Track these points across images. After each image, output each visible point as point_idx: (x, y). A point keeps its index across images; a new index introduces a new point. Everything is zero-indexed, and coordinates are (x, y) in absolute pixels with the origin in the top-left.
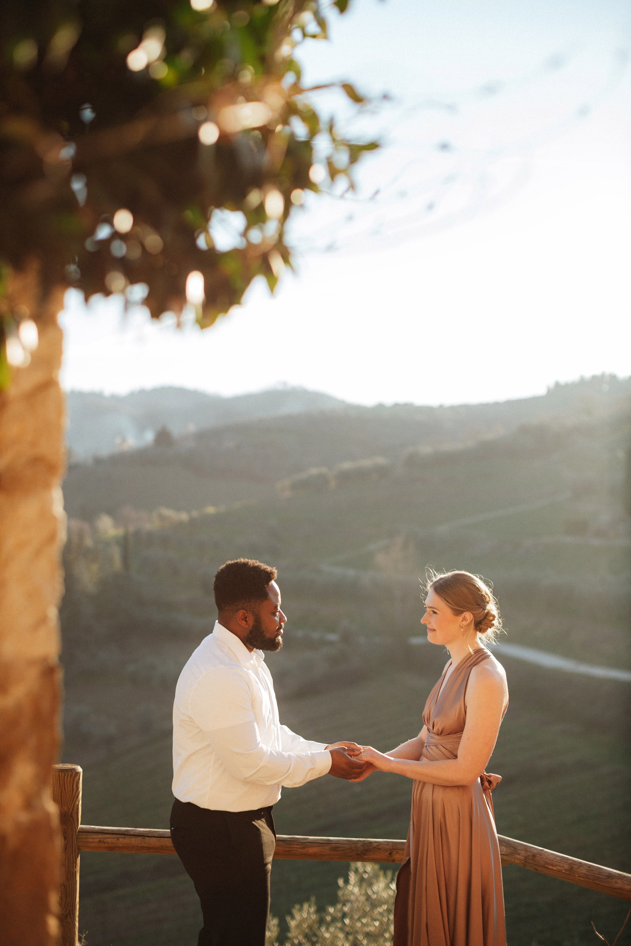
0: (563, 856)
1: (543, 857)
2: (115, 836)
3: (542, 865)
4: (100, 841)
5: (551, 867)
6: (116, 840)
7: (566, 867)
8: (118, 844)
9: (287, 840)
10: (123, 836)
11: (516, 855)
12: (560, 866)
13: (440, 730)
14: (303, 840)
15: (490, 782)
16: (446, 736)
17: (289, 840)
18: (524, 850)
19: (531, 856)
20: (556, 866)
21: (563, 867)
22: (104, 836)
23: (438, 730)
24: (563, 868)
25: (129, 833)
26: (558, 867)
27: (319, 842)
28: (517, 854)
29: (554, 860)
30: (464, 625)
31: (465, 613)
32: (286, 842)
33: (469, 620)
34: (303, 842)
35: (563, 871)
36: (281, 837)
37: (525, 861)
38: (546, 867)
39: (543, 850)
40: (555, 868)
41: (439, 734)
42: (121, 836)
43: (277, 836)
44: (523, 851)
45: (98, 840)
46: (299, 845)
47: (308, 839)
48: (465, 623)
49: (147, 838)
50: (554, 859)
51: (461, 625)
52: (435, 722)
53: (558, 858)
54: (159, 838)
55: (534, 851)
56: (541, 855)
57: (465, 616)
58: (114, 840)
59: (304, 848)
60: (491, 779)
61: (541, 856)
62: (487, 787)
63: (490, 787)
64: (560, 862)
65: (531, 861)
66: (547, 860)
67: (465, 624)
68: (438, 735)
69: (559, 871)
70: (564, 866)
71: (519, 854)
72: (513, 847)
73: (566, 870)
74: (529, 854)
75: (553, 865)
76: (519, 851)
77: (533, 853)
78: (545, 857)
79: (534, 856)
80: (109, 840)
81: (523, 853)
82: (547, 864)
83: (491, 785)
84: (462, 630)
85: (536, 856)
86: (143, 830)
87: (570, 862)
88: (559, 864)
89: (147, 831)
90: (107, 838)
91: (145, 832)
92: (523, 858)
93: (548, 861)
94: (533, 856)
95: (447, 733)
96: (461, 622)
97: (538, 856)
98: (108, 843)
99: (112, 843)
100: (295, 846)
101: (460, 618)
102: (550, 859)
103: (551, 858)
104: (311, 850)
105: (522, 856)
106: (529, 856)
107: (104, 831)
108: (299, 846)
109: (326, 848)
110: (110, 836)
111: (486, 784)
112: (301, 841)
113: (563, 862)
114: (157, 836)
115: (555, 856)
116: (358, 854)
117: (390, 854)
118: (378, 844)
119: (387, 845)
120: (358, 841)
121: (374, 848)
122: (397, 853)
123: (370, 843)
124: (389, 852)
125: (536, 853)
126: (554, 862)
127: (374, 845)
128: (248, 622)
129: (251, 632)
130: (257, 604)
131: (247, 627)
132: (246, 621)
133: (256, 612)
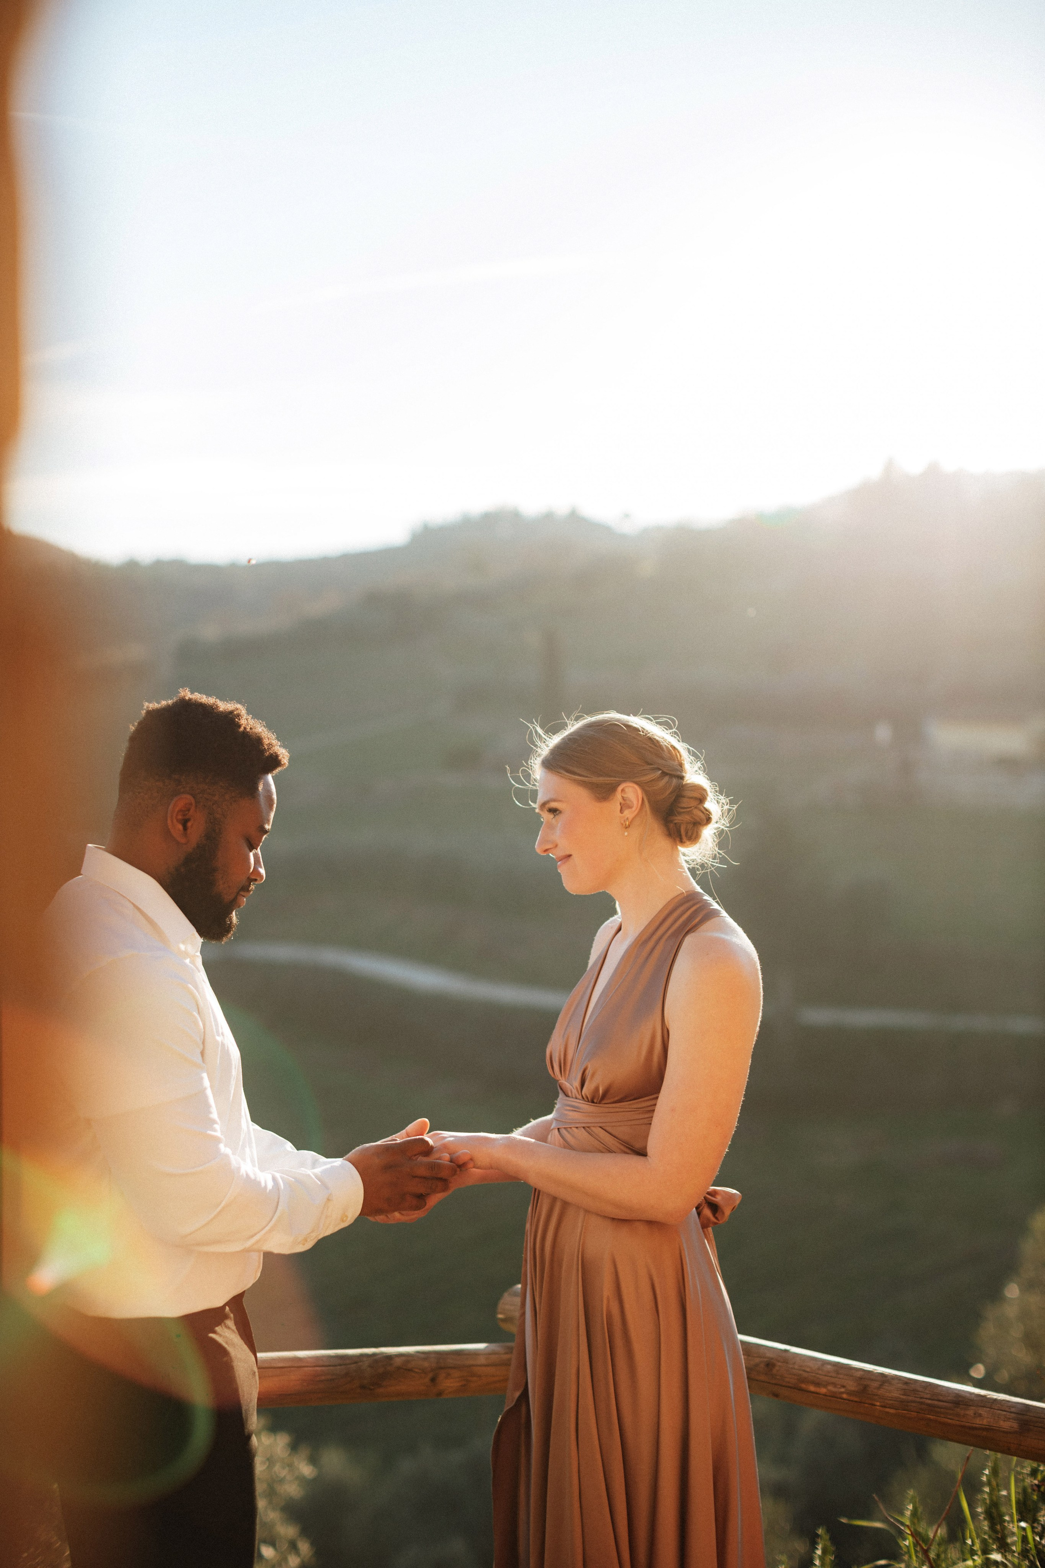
0: (839, 1363)
1: (790, 1366)
3: (790, 1385)
5: (812, 1388)
7: (852, 1386)
12: (835, 1385)
13: (601, 1092)
15: (715, 1208)
16: (614, 1105)
19: (762, 1365)
20: (825, 1386)
21: (844, 1387)
23: (597, 1089)
24: (843, 1390)
26: (830, 1388)
29: (820, 1372)
30: (629, 821)
31: (620, 788)
33: (635, 804)
35: (845, 1396)
39: (786, 1351)
40: (823, 1390)
41: (595, 1101)
48: (629, 814)
50: (819, 1369)
51: (623, 822)
52: (587, 1072)
55: (769, 1355)
56: (786, 1361)
57: (624, 795)
60: (718, 1199)
61: (787, 1363)
62: (708, 1220)
63: (716, 1218)
64: (834, 1375)
65: (762, 1378)
67: (630, 816)
68: (593, 1102)
69: (834, 1396)
70: (845, 1384)
73: (850, 1393)
74: (757, 1360)
75: (817, 1384)
77: (766, 1360)
78: (796, 1367)
79: (770, 1365)
82: (803, 1381)
83: (717, 1215)
84: (627, 833)
85: (774, 1365)
87: (858, 1374)
88: (833, 1380)
93: (805, 1375)
94: (768, 1365)
95: (616, 1099)
96: (621, 815)
101: (615, 805)
102: (808, 1370)
106: (757, 1365)
111: (707, 1212)
113: (841, 1376)
115: (820, 1363)
116: (363, 1387)
117: (433, 1380)
118: (404, 1358)
119: (425, 1359)
120: (362, 1356)
121: (399, 1368)
122: (448, 1376)
123: (389, 1358)
124: (430, 1375)
125: (772, 1359)
126: (821, 1377)
127: (398, 1362)
128: (189, 831)
129: (188, 860)
130: (227, 797)
131: (183, 841)
132: (185, 828)
133: (218, 816)
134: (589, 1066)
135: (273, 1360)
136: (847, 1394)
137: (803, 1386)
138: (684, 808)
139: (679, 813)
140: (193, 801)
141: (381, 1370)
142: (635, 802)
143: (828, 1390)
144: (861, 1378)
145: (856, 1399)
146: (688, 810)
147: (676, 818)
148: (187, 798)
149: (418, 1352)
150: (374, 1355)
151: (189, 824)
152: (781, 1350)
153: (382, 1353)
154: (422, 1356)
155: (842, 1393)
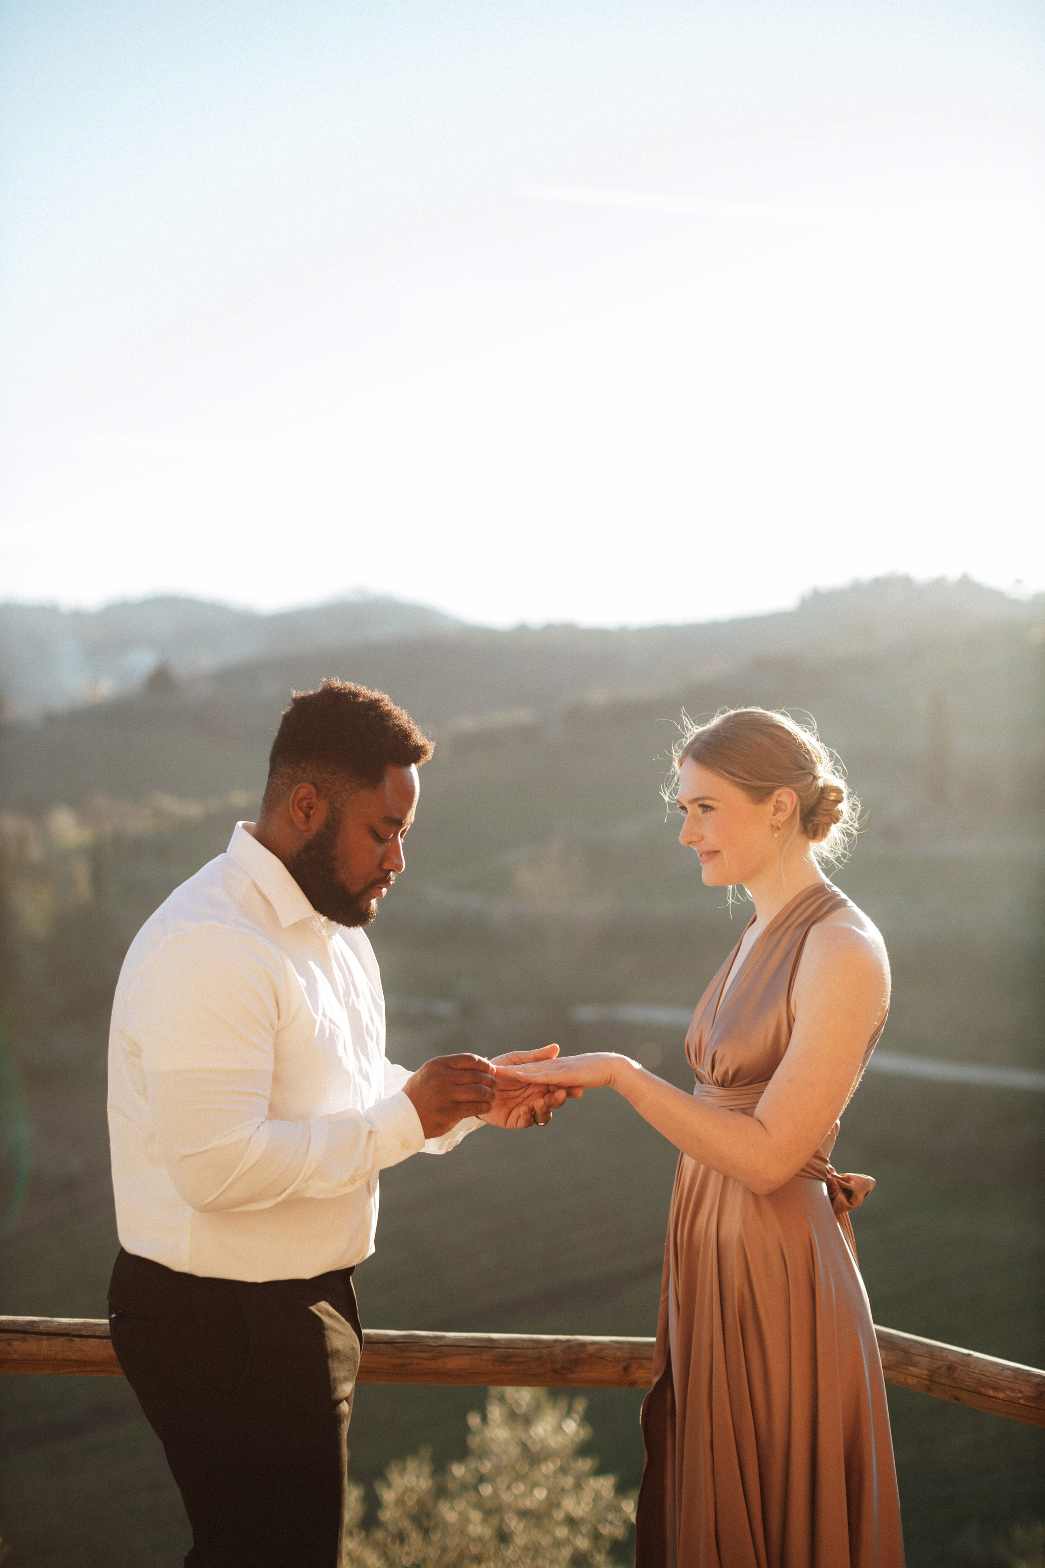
0: (1019, 1368)
1: (972, 1370)
3: (971, 1389)
5: (991, 1393)
9: (397, 1341)
12: (1013, 1390)
13: (730, 1073)
15: (849, 1193)
16: (742, 1088)
17: (401, 1341)
18: (926, 1355)
19: (943, 1369)
20: (1003, 1391)
21: (1021, 1392)
23: (726, 1072)
24: (1020, 1395)
26: (1008, 1392)
27: (469, 1345)
29: (999, 1377)
30: (779, 821)
31: (777, 792)
32: (396, 1345)
33: (789, 807)
35: (1022, 1401)
36: (385, 1335)
37: (931, 1380)
38: (981, 1394)
39: (969, 1355)
40: (1001, 1395)
41: (725, 1085)
44: (925, 1359)
46: (424, 1352)
48: (781, 817)
50: (998, 1374)
51: (774, 823)
52: (717, 1055)
53: (1009, 1372)
55: (952, 1358)
56: (967, 1365)
57: (779, 799)
59: (434, 1358)
60: (852, 1184)
61: (969, 1367)
62: (843, 1205)
63: (851, 1203)
64: (1013, 1380)
65: (944, 1381)
66: (981, 1376)
67: (782, 819)
68: (723, 1086)
69: (1011, 1401)
70: (1022, 1390)
71: (916, 1365)
72: (902, 1350)
73: (1027, 1399)
74: (940, 1363)
75: (995, 1389)
76: (916, 1358)
77: (948, 1363)
78: (976, 1371)
79: (951, 1368)
81: (925, 1361)
82: (985, 1385)
83: (851, 1200)
84: (776, 835)
85: (955, 1369)
87: (1037, 1380)
88: (1012, 1385)
93: (985, 1379)
94: (949, 1368)
95: (746, 1081)
96: (773, 817)
97: (961, 1368)
100: (416, 1355)
101: (769, 807)
102: (988, 1374)
104: (454, 1363)
105: (923, 1370)
106: (939, 1368)
108: (424, 1355)
111: (841, 1197)
112: (429, 1344)
113: (1019, 1382)
115: (1000, 1368)
116: (555, 1371)
117: (626, 1369)
118: (596, 1347)
119: (618, 1349)
120: (556, 1341)
121: (591, 1355)
122: (641, 1366)
123: (583, 1345)
124: (623, 1365)
125: (954, 1362)
126: (999, 1381)
127: (591, 1349)
128: (310, 820)
129: (309, 846)
130: (348, 787)
131: (305, 828)
132: (308, 816)
133: (338, 805)
134: (719, 1051)
135: (467, 1339)
136: (1025, 1400)
137: (982, 1390)
138: (825, 810)
140: (314, 790)
141: (573, 1357)
143: (1006, 1395)
144: (1038, 1384)
145: (1033, 1405)
148: (306, 789)
149: (612, 1342)
150: (568, 1341)
151: (311, 813)
152: (964, 1354)
153: (575, 1340)
154: (617, 1345)
155: (1020, 1398)
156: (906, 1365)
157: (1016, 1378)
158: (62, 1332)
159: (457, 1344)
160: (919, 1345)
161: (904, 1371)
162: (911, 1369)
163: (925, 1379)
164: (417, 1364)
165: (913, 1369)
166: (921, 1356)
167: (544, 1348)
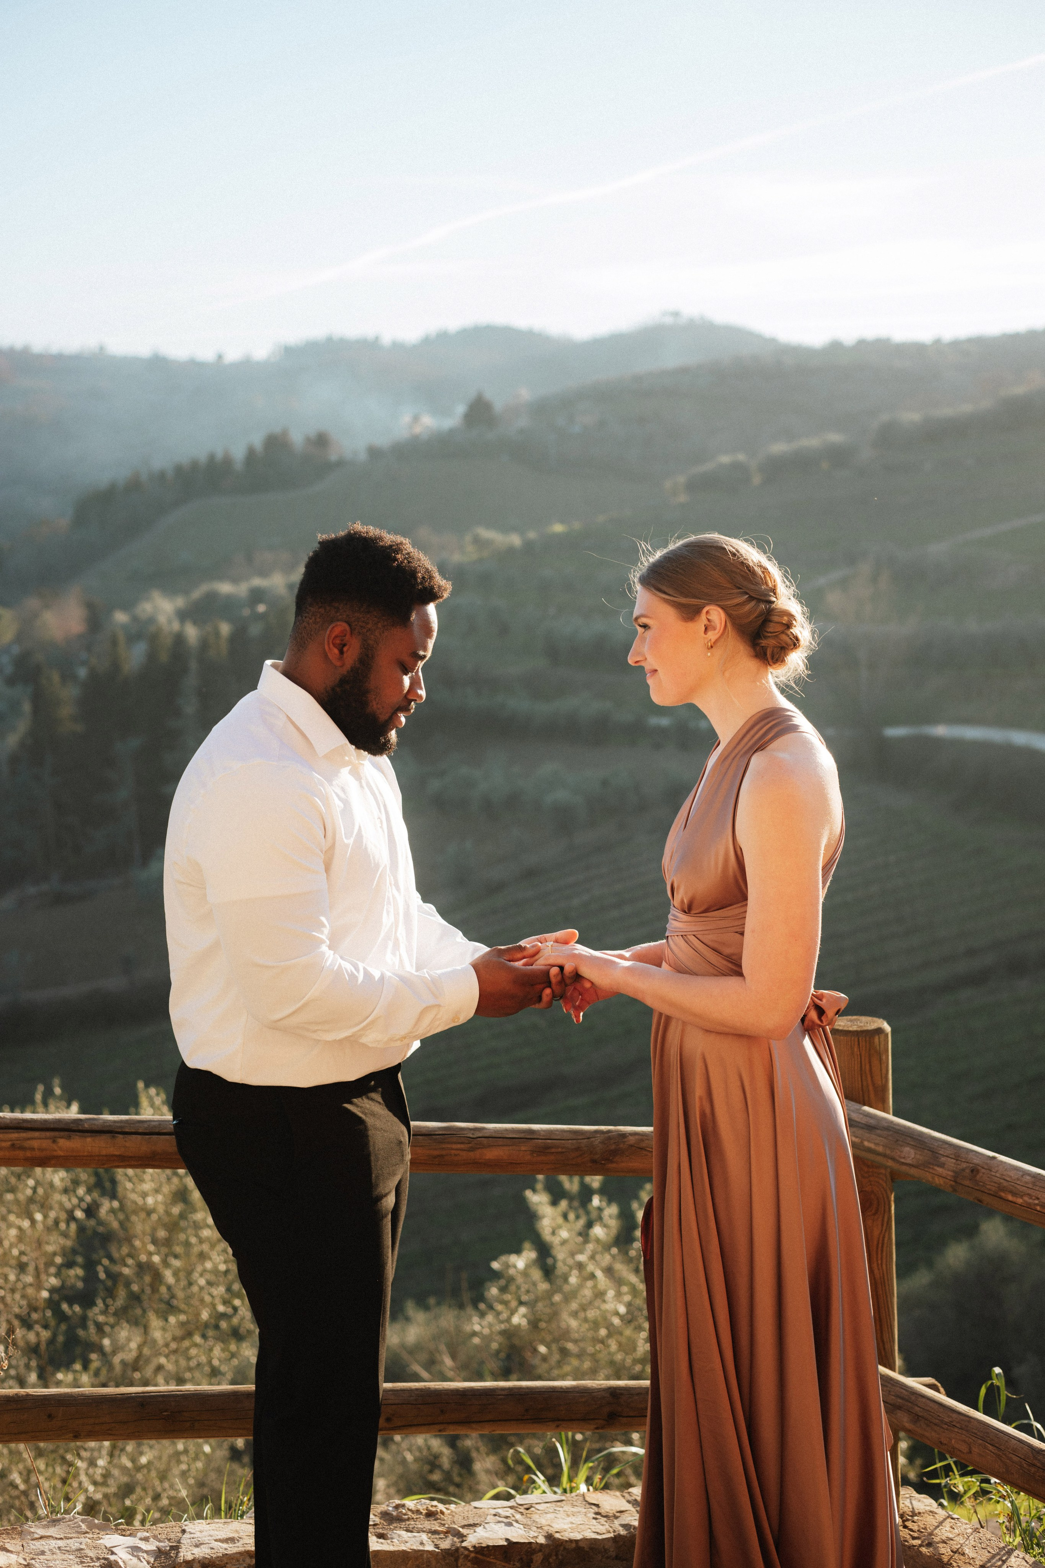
0: (1038, 1174)
1: (994, 1174)
2: (48, 1134)
3: (992, 1193)
4: (13, 1145)
5: (1010, 1198)
6: (49, 1142)
8: (56, 1151)
9: (437, 1133)
10: (66, 1133)
11: (936, 1168)
12: (1030, 1196)
14: (472, 1132)
15: (821, 1011)
16: (700, 915)
17: (441, 1133)
18: (953, 1157)
19: (968, 1171)
20: (1021, 1197)
21: (1038, 1199)
22: (24, 1135)
24: (1037, 1202)
25: (80, 1128)
26: (1026, 1198)
27: (507, 1136)
28: (938, 1166)
29: (1018, 1182)
30: (714, 640)
31: (706, 611)
32: (434, 1137)
34: (471, 1136)
35: (1038, 1208)
36: (424, 1127)
37: (955, 1182)
38: (1001, 1198)
39: (994, 1158)
40: (1020, 1201)
42: (62, 1134)
43: (413, 1124)
44: (952, 1160)
45: (9, 1143)
46: (462, 1143)
47: (484, 1129)
48: (716, 637)
49: (121, 1136)
50: (1018, 1179)
51: (707, 640)
52: (674, 884)
53: (1028, 1178)
54: (147, 1136)
55: (976, 1161)
57: (708, 617)
58: (46, 1144)
60: (824, 1003)
61: (991, 1171)
62: (814, 1023)
64: (1030, 1186)
65: (967, 1183)
66: (1002, 1181)
68: (685, 912)
69: (1029, 1206)
70: (1039, 1196)
71: (942, 1165)
72: (930, 1149)
74: (964, 1165)
75: (1014, 1194)
76: (943, 1159)
77: (971, 1165)
78: (998, 1175)
79: (974, 1171)
80: (35, 1144)
81: (951, 1163)
82: (1005, 1189)
83: (822, 1018)
84: (714, 656)
85: (978, 1171)
86: (113, 1119)
88: (1029, 1191)
89: (121, 1121)
90: (29, 1139)
91: (117, 1124)
92: (950, 1173)
93: (1005, 1184)
94: (972, 1171)
96: (706, 634)
97: (983, 1171)
98: (33, 1149)
99: (41, 1150)
100: (454, 1146)
101: (700, 625)
102: (1008, 1179)
103: (1011, 1177)
104: (491, 1154)
105: (948, 1170)
106: (963, 1170)
107: (25, 1125)
108: (462, 1146)
109: (523, 1148)
110: (37, 1134)
111: (813, 1014)
112: (468, 1135)
114: (146, 1131)
115: (1021, 1173)
116: (594, 1161)
120: (596, 1132)
121: (632, 1146)
123: (623, 1135)
125: (980, 1165)
126: (1018, 1187)
127: (632, 1139)
128: (345, 655)
129: (343, 681)
130: (380, 625)
131: (338, 664)
132: (341, 652)
133: (371, 642)
135: (506, 1130)
136: (1041, 1206)
137: (1003, 1194)
138: (771, 633)
139: (766, 637)
140: (347, 628)
141: (613, 1147)
142: (718, 626)
143: (1024, 1201)
146: (775, 634)
147: (761, 641)
148: (340, 627)
150: (609, 1131)
151: (345, 649)
152: (989, 1157)
155: (1037, 1205)
156: (933, 1165)
157: (1034, 1184)
158: (107, 1129)
159: (494, 1135)
160: (947, 1146)
161: (931, 1171)
162: (938, 1169)
163: (951, 1180)
164: (456, 1155)
165: (940, 1170)
166: (947, 1156)
167: (584, 1139)
